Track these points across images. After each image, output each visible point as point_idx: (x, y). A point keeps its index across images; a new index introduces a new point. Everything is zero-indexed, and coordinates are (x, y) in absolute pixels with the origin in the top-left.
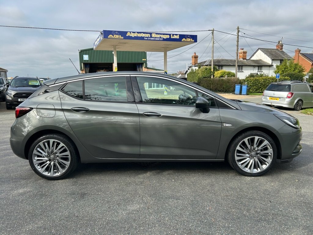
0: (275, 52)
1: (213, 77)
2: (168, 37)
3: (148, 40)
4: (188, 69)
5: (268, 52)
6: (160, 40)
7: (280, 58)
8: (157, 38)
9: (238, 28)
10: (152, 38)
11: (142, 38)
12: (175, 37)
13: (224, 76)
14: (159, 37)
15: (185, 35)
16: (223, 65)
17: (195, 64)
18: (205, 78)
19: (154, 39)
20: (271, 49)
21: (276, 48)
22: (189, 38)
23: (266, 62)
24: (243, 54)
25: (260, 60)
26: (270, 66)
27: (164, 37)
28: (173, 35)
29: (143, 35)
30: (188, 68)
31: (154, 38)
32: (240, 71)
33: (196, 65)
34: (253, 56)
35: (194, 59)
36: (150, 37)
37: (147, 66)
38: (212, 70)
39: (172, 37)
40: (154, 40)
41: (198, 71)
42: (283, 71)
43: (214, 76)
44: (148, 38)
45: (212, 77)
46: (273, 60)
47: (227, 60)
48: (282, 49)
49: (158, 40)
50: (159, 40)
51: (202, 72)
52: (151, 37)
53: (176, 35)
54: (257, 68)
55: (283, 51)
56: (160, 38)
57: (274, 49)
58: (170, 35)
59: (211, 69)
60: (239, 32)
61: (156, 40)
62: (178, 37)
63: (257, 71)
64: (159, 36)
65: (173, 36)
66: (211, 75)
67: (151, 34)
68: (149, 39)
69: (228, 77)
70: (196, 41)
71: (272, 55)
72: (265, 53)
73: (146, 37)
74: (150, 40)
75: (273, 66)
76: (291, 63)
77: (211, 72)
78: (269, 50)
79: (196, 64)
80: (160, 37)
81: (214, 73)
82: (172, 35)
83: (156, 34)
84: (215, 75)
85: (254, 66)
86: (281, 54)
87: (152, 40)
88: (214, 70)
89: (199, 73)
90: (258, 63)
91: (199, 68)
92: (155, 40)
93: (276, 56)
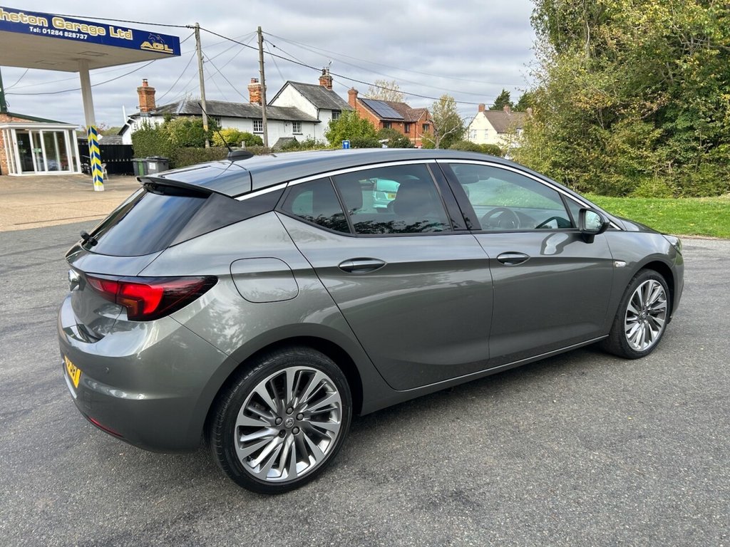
0: (319, 92)
1: (210, 146)
2: (103, 32)
3: (41, 34)
4: (130, 122)
5: (307, 91)
6: (79, 39)
7: (331, 107)
8: (69, 31)
9: (260, 31)
10: (56, 29)
11: (23, 28)
12: (121, 35)
13: (237, 143)
14: (74, 30)
15: (148, 33)
16: (220, 116)
17: (152, 111)
18: (187, 146)
19: (61, 33)
20: (312, 85)
21: (319, 84)
22: (158, 42)
23: (307, 115)
24: (258, 92)
25: (294, 108)
26: (316, 122)
27: (89, 32)
28: (116, 28)
29: (25, 19)
30: (129, 118)
31: (60, 30)
32: (259, 131)
33: (152, 113)
34: (278, 97)
35: (145, 95)
36: (47, 28)
37: (6, 109)
38: (206, 127)
39: (112, 34)
40: (59, 36)
41: (165, 128)
42: (343, 134)
43: (211, 143)
44: (42, 28)
45: (207, 146)
46: (319, 110)
47: (226, 105)
48: (331, 86)
49: (72, 39)
50: (76, 39)
51: (178, 131)
52: (51, 27)
53: (125, 29)
54: (291, 126)
55: (332, 92)
56: (79, 32)
57: (317, 86)
58: (107, 27)
59: (202, 126)
60: (262, 41)
61: (68, 38)
62: (128, 36)
63: (292, 132)
64: (74, 27)
65: (116, 32)
66: (204, 140)
67: (49, 17)
68: (45, 31)
69: (249, 146)
70: (177, 52)
71: (316, 98)
72: (302, 94)
73: (35, 27)
74: (47, 35)
75: (320, 122)
76: (356, 118)
77: (204, 131)
78: (308, 87)
79: (150, 110)
80: (79, 29)
81: (211, 135)
82: (111, 29)
83: (67, 20)
84: (213, 139)
85: (285, 121)
86: (332, 98)
87: (54, 36)
88: (209, 128)
89: (169, 134)
90: (292, 116)
91: (168, 120)
92: (63, 37)
93: (323, 102)
